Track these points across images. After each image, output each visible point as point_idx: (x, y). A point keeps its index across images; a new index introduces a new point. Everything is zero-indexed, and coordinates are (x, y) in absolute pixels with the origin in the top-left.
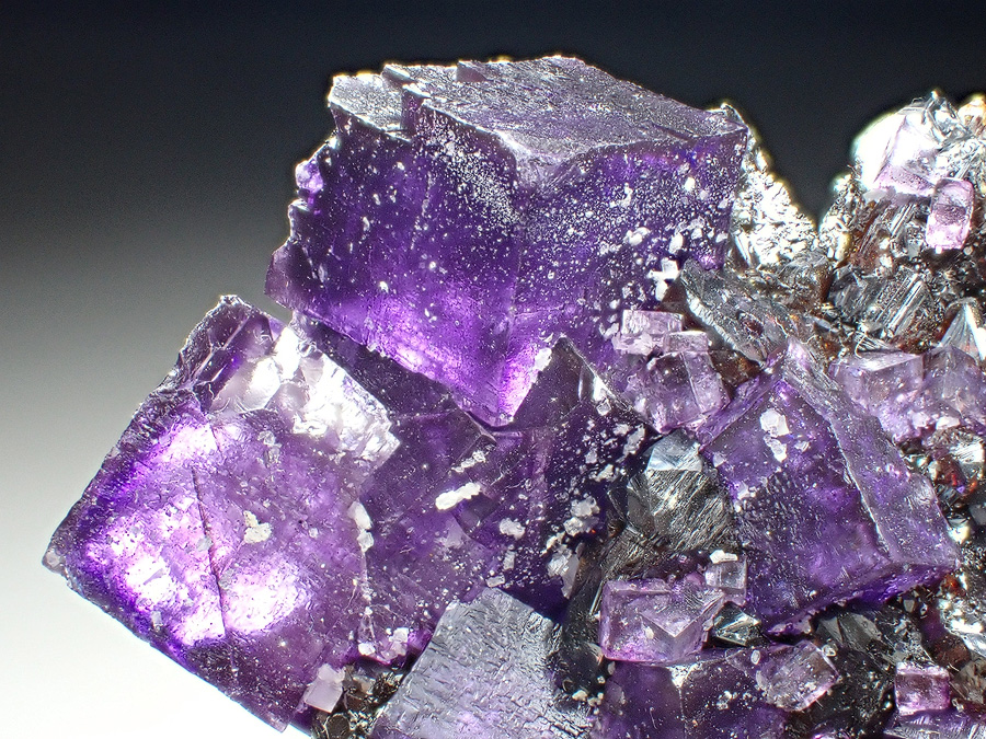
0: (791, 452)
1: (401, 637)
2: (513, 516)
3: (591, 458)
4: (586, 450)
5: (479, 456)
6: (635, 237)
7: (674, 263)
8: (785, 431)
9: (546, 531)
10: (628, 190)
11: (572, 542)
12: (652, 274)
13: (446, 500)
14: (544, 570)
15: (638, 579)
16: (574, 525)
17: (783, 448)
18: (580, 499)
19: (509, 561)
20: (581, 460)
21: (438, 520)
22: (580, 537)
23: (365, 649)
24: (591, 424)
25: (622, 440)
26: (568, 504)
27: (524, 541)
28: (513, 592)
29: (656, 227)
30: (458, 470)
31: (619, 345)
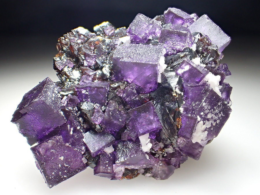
0: (88, 92)
1: (83, 148)
2: (77, 127)
3: (76, 114)
4: (74, 114)
5: (69, 126)
6: (54, 95)
7: (59, 94)
8: (85, 91)
9: (81, 125)
10: (48, 92)
11: (83, 123)
12: (59, 97)
13: (71, 133)
14: (85, 128)
15: (93, 115)
16: (82, 122)
17: (87, 92)
18: (79, 119)
19: (82, 131)
20: (75, 116)
21: (73, 136)
22: (83, 122)
23: (83, 153)
24: (72, 111)
25: (76, 110)
26: (79, 121)
27: (81, 128)
28: (85, 133)
29: (54, 93)
30: (69, 129)
31: (65, 105)
